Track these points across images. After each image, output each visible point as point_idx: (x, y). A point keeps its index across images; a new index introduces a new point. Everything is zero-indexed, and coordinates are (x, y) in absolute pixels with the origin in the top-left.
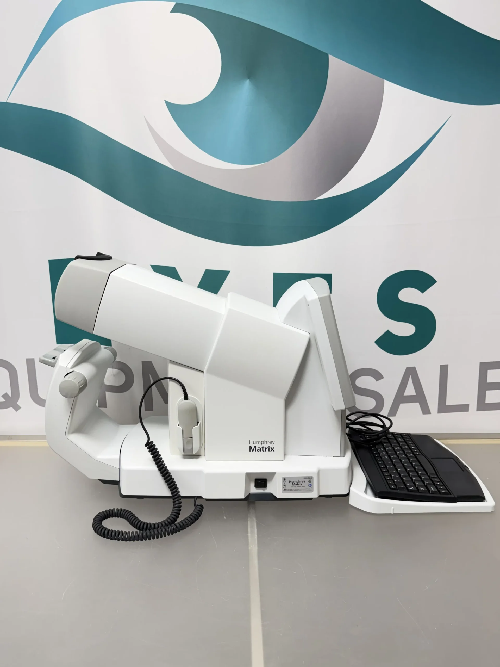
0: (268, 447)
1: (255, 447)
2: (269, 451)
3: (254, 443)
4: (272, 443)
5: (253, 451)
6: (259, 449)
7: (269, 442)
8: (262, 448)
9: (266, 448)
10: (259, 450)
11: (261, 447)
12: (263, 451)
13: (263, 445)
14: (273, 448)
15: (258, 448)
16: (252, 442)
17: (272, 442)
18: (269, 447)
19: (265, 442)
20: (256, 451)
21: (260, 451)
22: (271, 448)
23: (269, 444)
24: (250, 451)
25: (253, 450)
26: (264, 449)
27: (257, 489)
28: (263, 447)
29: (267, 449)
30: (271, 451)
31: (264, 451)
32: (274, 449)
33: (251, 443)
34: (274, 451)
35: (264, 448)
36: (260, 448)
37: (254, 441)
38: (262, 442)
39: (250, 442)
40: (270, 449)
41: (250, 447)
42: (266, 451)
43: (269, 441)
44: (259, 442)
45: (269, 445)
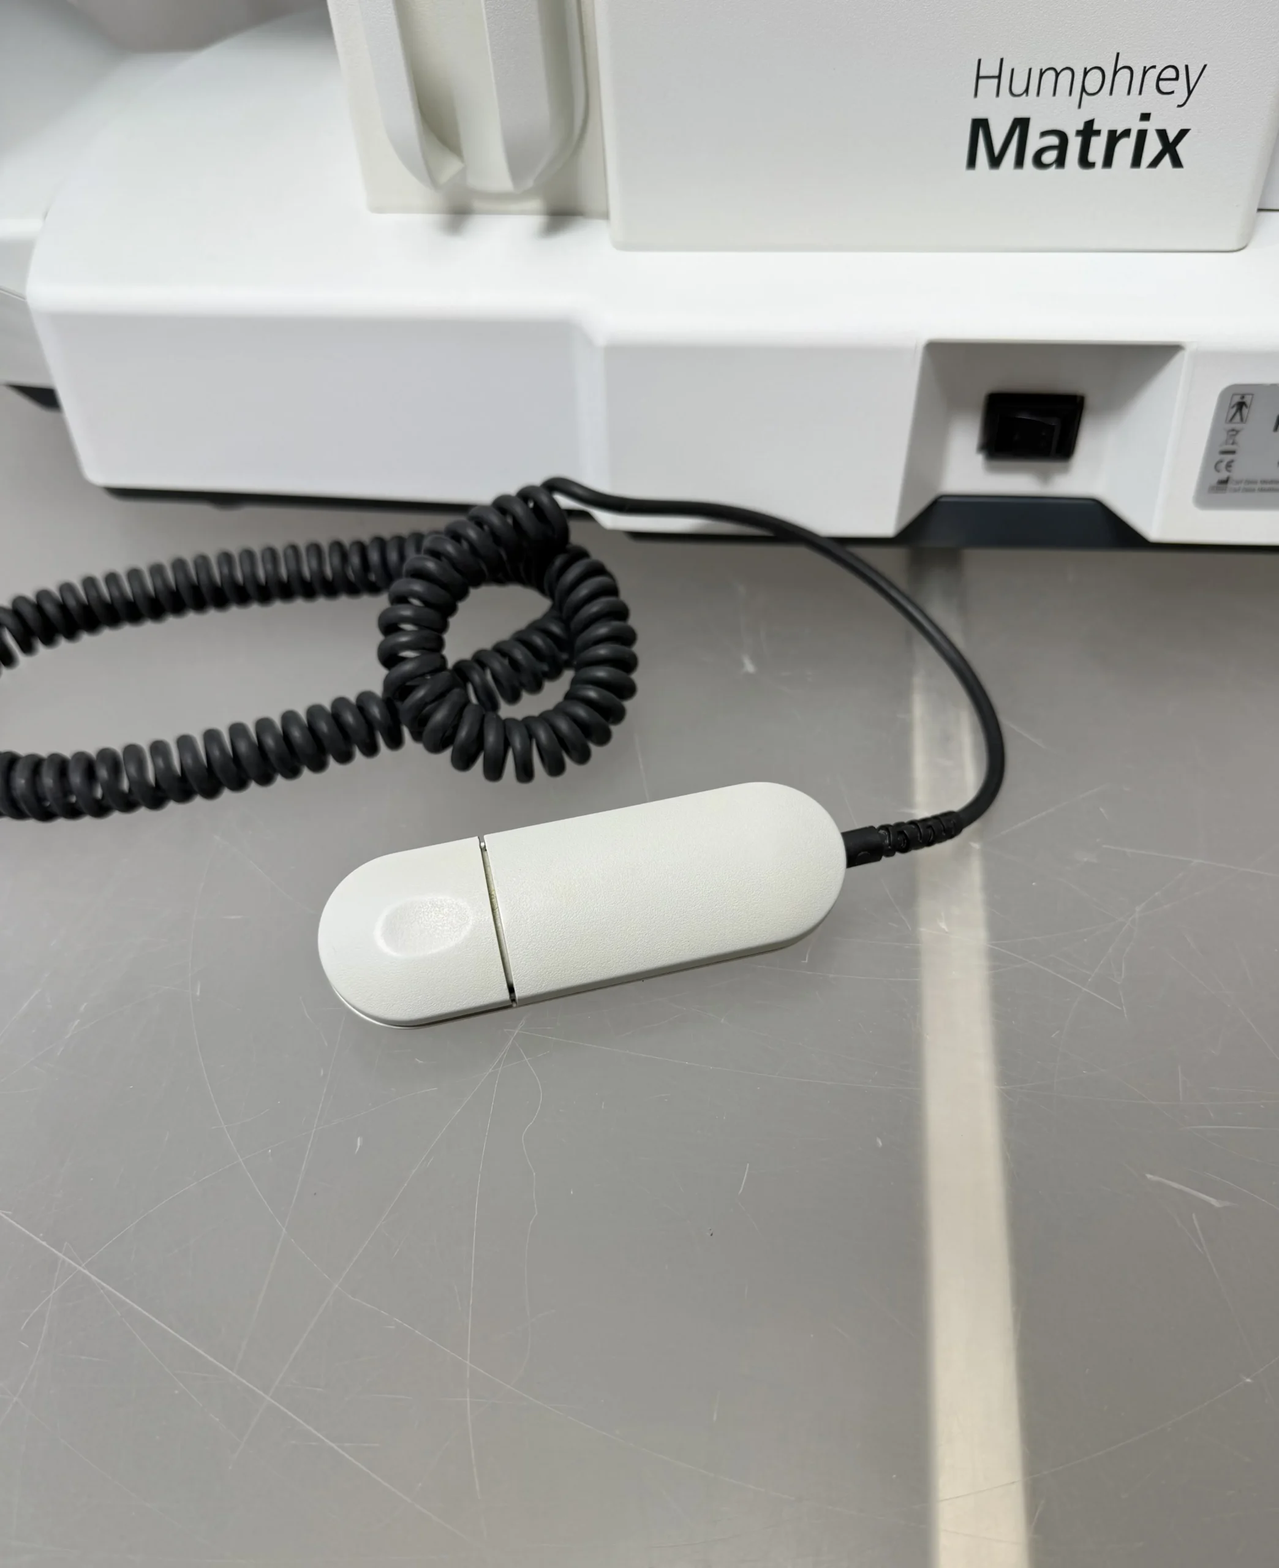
0: (1136, 126)
1: (1021, 125)
2: (1136, 162)
3: (1019, 86)
4: (1180, 86)
5: (995, 161)
6: (1054, 140)
7: (1152, 75)
8: (1078, 133)
9: (1114, 138)
10: (1049, 157)
11: (1072, 127)
12: (1085, 162)
13: (1092, 108)
14: (1183, 133)
15: (1044, 134)
16: (999, 77)
17: (1176, 79)
18: (1144, 125)
19: (1115, 73)
20: (1019, 162)
21: (1060, 162)
22: (1162, 134)
23: (1150, 100)
24: (972, 162)
25: (997, 149)
26: (1094, 140)
27: (991, 469)
28: (1089, 124)
29: (1125, 149)
30: (1155, 163)
31: (1092, 165)
32: (1180, 148)
33: (988, 87)
34: (1177, 163)
35: (1098, 133)
36: (1063, 137)
37: (1020, 64)
38: (1086, 73)
39: (978, 77)
40: (1153, 146)
41: (980, 126)
42: (1108, 162)
43: (1154, 67)
44: (1057, 75)
45: (1146, 111)
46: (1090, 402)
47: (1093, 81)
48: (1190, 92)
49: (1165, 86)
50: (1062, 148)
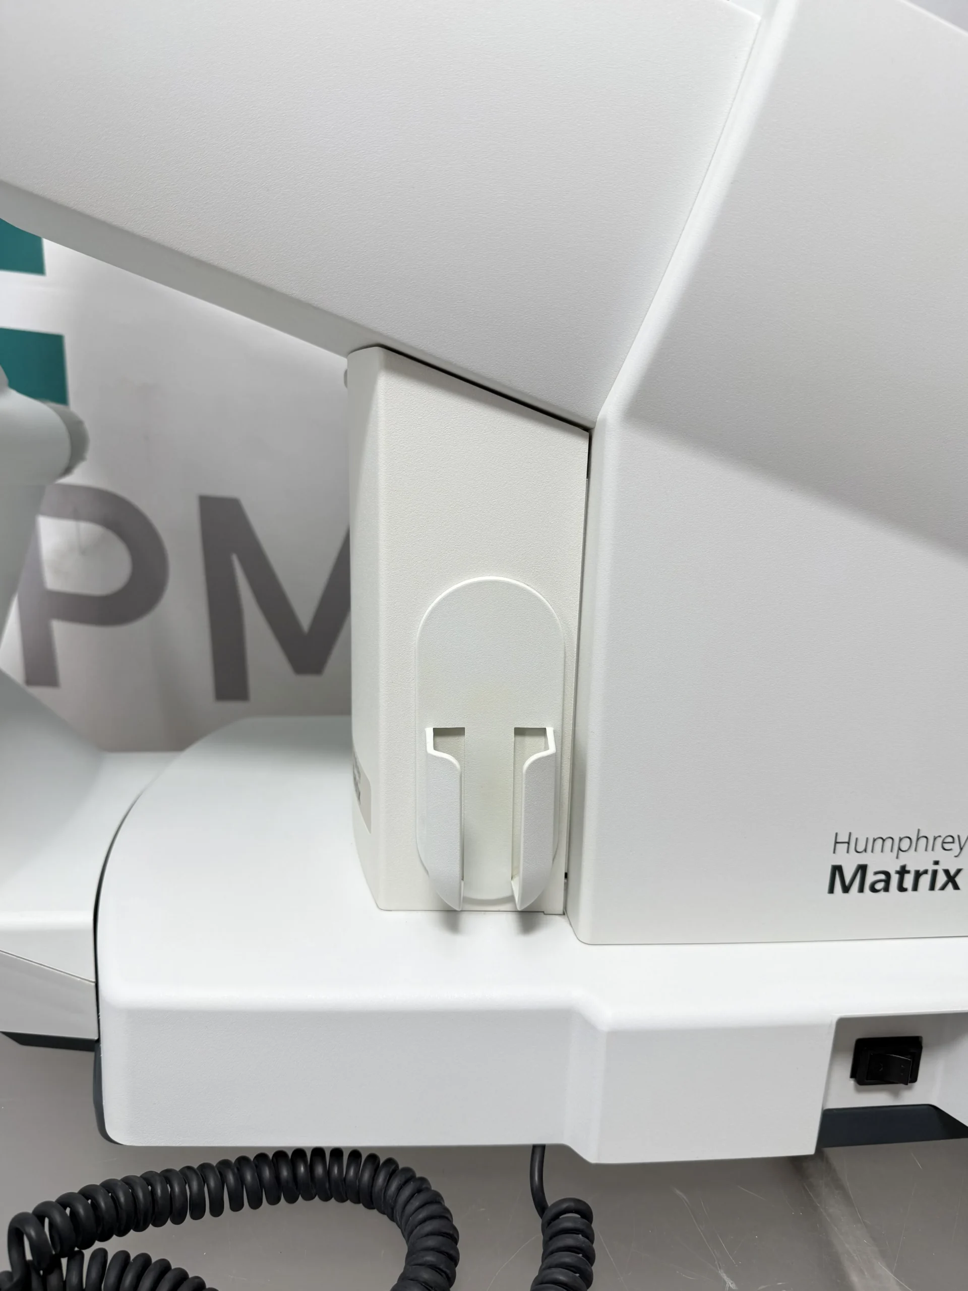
0: (931, 867)
1: (862, 869)
2: (932, 887)
3: (861, 848)
4: (956, 847)
5: (846, 889)
6: (883, 877)
7: (939, 841)
8: (897, 872)
9: (918, 875)
10: (880, 886)
11: (893, 868)
12: (901, 889)
13: (905, 859)
14: (958, 871)
15: (876, 873)
16: (848, 843)
17: (953, 842)
18: (936, 867)
19: (918, 839)
20: (861, 890)
21: (886, 889)
22: (947, 872)
23: (939, 854)
24: (831, 890)
25: (847, 882)
26: (907, 876)
27: (858, 1091)
28: (903, 867)
29: (925, 880)
30: (943, 888)
31: (904, 890)
32: (958, 880)
33: (842, 848)
34: (956, 887)
35: (908, 872)
36: (887, 874)
37: (862, 835)
38: (901, 839)
39: (836, 843)
40: (941, 879)
41: (837, 870)
42: (915, 888)
43: (940, 836)
44: (884, 840)
45: (937, 859)
46: (925, 1042)
47: (905, 844)
48: (961, 849)
49: (947, 846)
50: (887, 881)
